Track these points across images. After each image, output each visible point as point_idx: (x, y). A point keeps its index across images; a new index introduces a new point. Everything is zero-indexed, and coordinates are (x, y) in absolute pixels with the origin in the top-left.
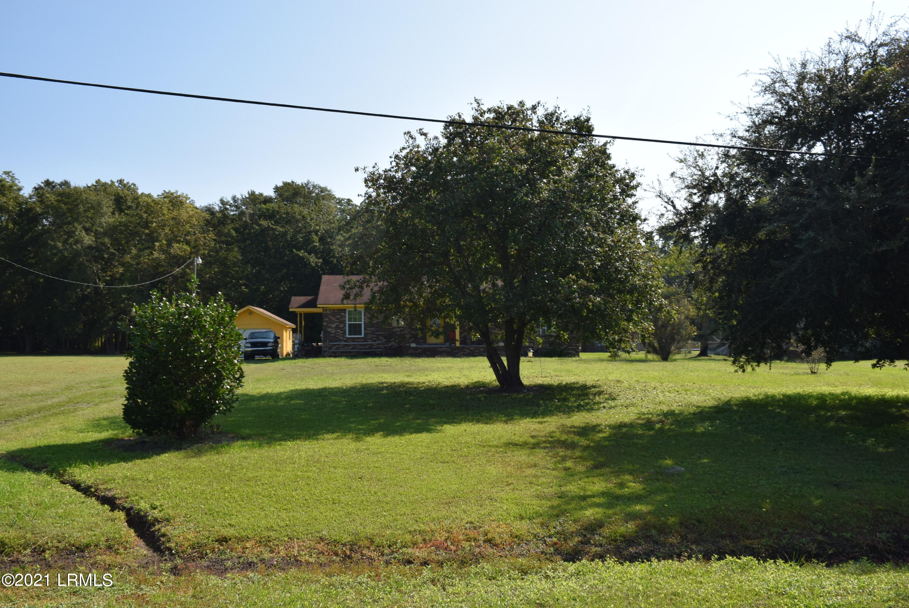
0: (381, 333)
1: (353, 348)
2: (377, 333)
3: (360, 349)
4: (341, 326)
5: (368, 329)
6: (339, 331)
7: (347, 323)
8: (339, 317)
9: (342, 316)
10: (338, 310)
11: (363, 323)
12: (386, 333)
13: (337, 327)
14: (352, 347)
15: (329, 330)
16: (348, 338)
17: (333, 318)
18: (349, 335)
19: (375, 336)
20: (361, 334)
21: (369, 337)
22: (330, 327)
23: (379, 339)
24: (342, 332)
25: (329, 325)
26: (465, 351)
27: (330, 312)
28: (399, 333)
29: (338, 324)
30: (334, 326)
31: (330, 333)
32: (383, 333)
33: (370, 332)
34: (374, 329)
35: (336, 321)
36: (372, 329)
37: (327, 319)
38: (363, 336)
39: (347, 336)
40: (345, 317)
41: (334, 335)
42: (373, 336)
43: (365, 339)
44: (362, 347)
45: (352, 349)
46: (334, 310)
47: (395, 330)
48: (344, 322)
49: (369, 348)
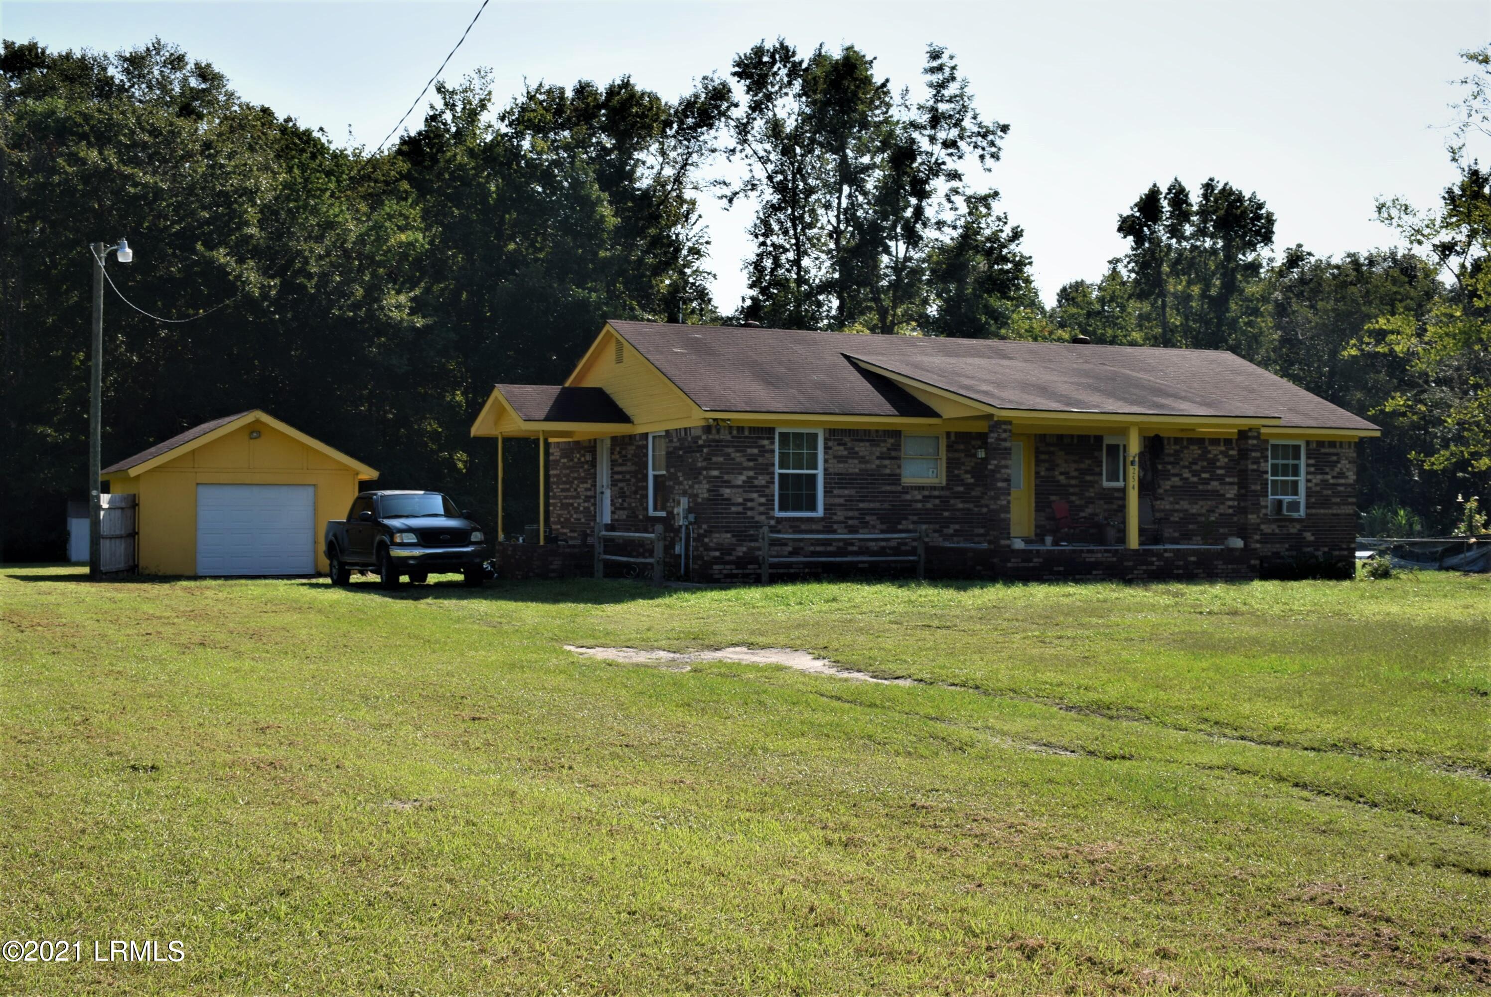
0: (872, 505)
1: (795, 552)
2: (861, 505)
3: (814, 554)
4: (761, 480)
5: (836, 492)
6: (755, 495)
7: (778, 471)
8: (756, 451)
9: (763, 451)
10: (751, 429)
11: (820, 472)
12: (886, 506)
13: (749, 485)
14: (790, 549)
15: (727, 492)
16: (779, 520)
17: (738, 457)
18: (782, 509)
19: (855, 514)
20: (813, 508)
21: (840, 515)
22: (728, 484)
23: (865, 524)
24: (763, 500)
25: (726, 477)
26: (1152, 563)
27: (728, 437)
28: (919, 505)
29: (751, 473)
30: (740, 480)
31: (728, 502)
32: (877, 505)
33: (841, 501)
34: (852, 492)
35: (746, 464)
36: (846, 492)
37: (721, 459)
38: (820, 512)
39: (778, 514)
40: (773, 451)
41: (740, 509)
42: (850, 514)
43: (827, 523)
44: (819, 549)
45: (791, 554)
46: (741, 429)
47: (908, 497)
48: (767, 469)
49: (841, 552)
